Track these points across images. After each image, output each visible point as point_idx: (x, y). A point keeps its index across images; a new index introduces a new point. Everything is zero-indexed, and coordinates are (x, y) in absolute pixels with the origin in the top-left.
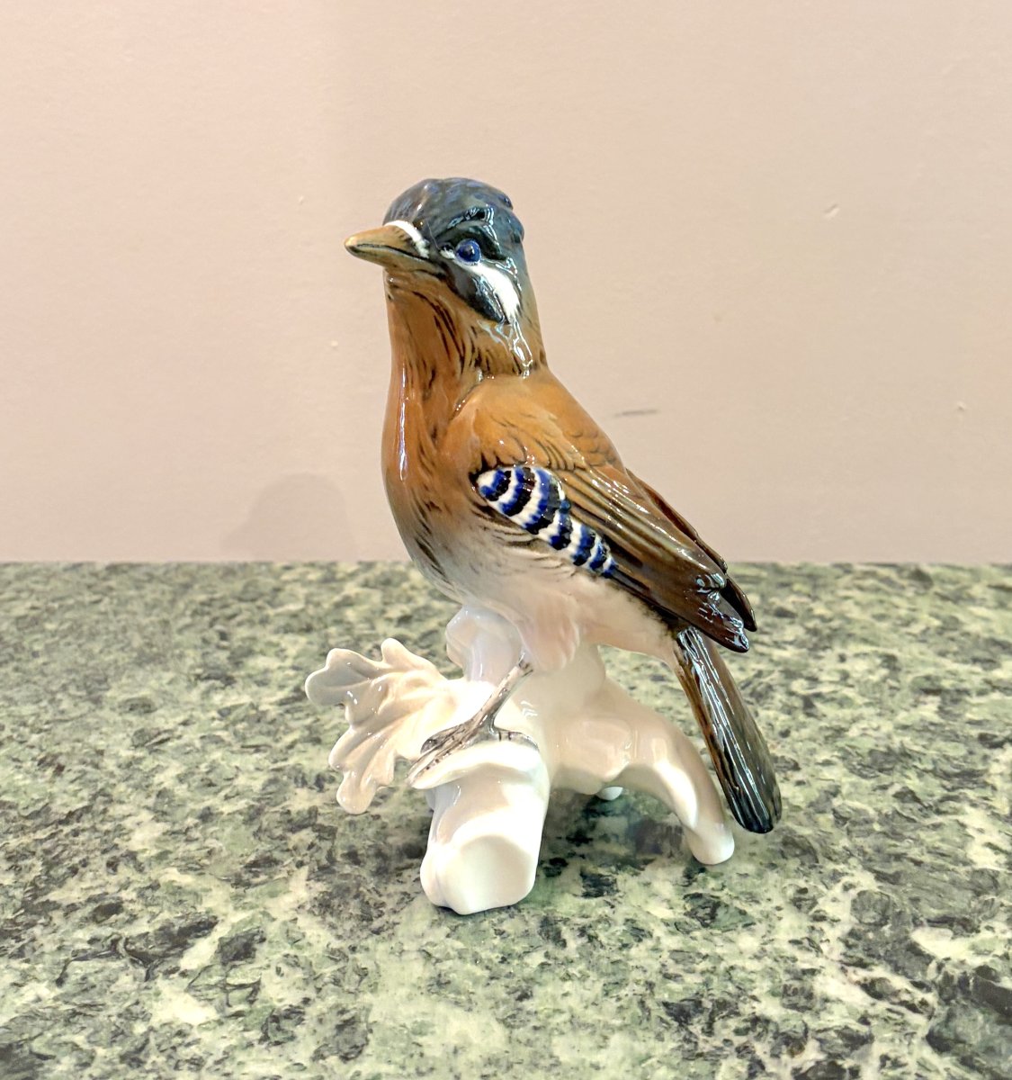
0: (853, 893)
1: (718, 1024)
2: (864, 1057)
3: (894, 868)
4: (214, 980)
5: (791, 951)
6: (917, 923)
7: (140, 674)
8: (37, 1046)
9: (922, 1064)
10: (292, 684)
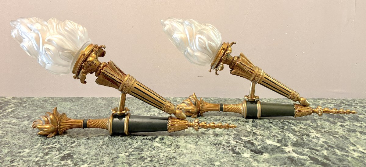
0: (234, 133)
1: (219, 145)
2: (236, 148)
3: (238, 131)
4: (160, 142)
5: (227, 139)
6: (241, 136)
7: (137, 111)
8: (142, 148)
9: (243, 148)
10: (158, 112)
